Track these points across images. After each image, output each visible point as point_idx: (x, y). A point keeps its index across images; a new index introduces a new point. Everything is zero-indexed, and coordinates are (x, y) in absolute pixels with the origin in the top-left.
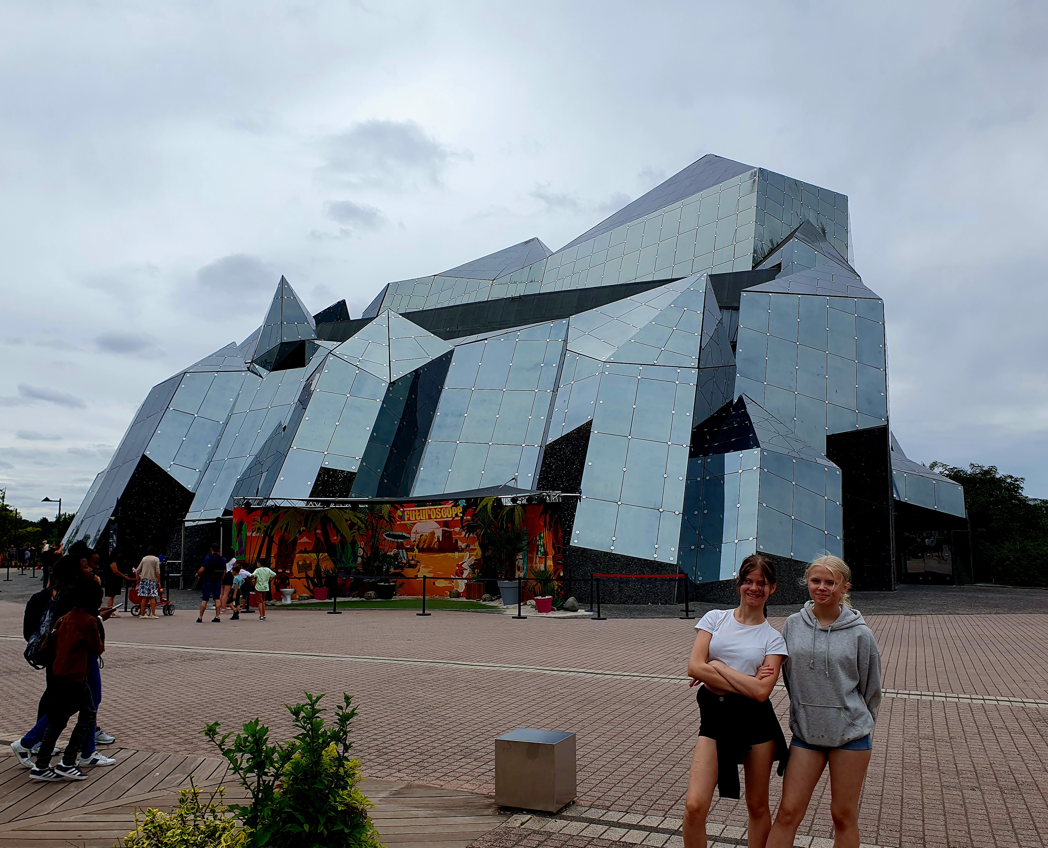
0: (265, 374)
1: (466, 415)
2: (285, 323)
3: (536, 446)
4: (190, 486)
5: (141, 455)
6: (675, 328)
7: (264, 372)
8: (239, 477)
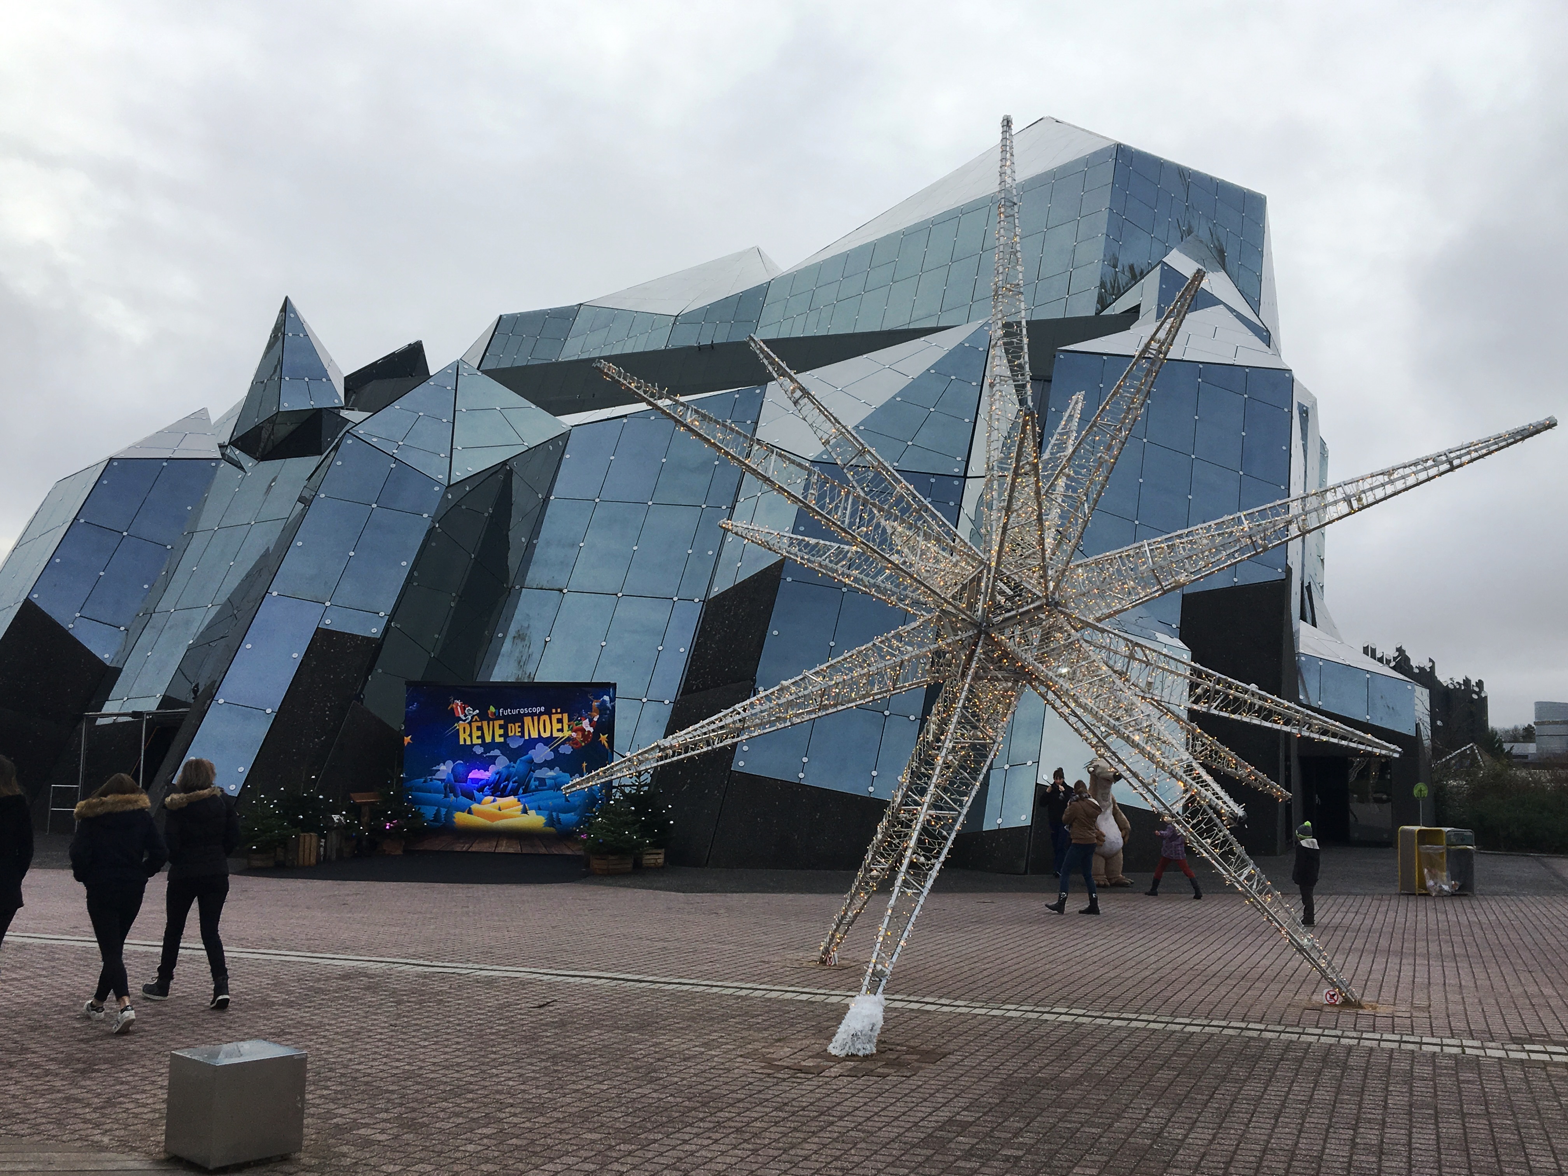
0: (250, 464)
1: (582, 544)
2: (287, 378)
3: (697, 600)
4: (107, 656)
5: (22, 600)
6: (932, 410)
7: (248, 463)
8: (191, 642)
